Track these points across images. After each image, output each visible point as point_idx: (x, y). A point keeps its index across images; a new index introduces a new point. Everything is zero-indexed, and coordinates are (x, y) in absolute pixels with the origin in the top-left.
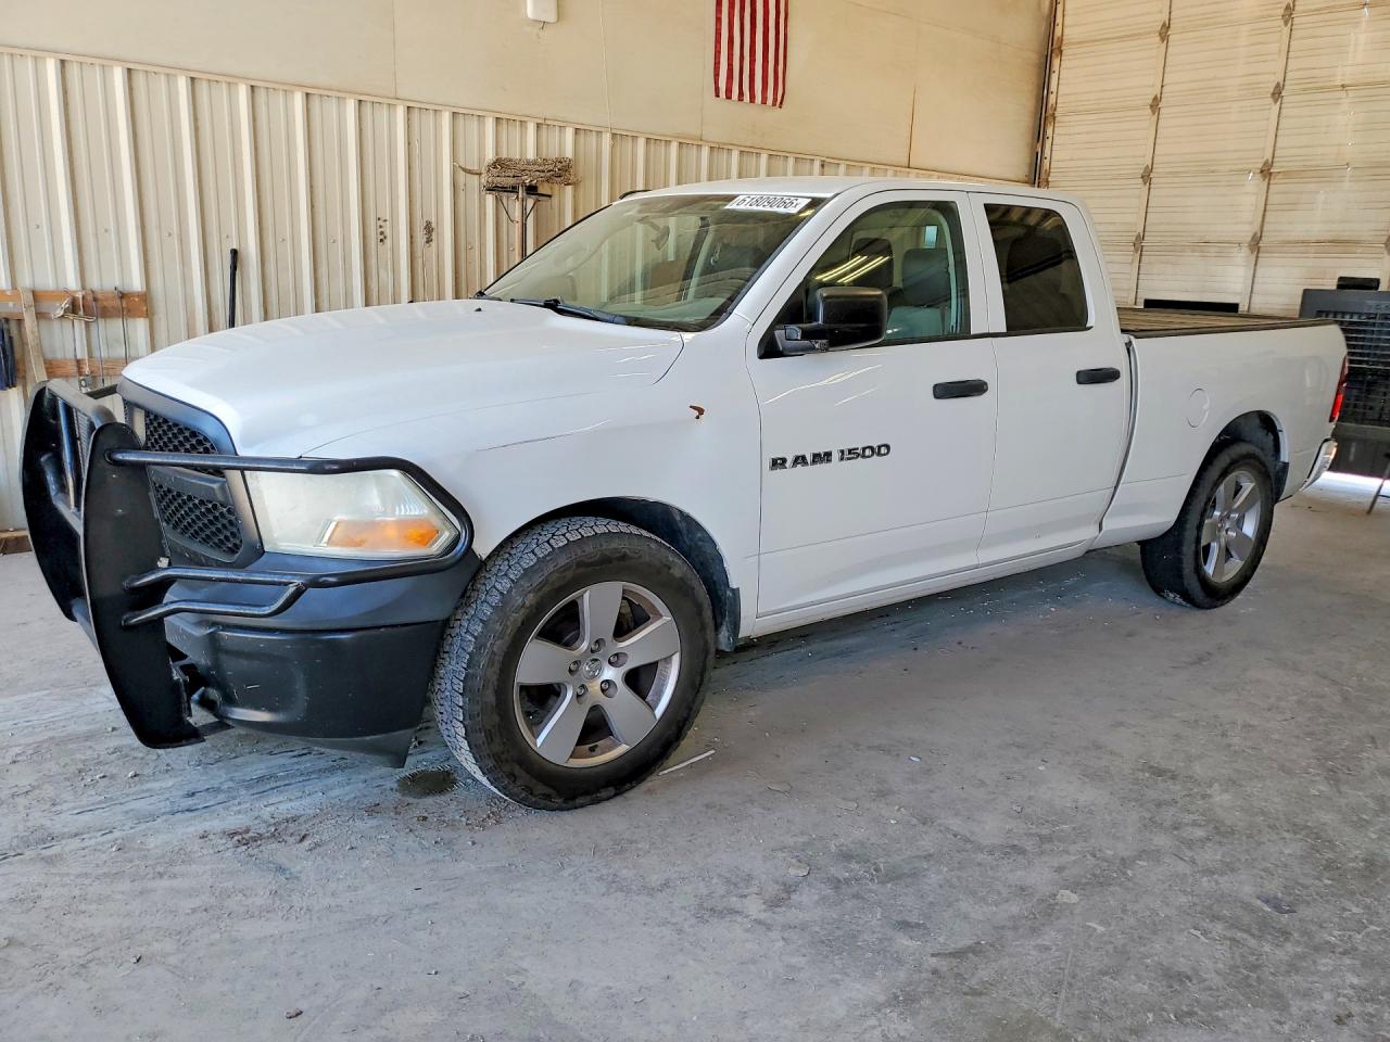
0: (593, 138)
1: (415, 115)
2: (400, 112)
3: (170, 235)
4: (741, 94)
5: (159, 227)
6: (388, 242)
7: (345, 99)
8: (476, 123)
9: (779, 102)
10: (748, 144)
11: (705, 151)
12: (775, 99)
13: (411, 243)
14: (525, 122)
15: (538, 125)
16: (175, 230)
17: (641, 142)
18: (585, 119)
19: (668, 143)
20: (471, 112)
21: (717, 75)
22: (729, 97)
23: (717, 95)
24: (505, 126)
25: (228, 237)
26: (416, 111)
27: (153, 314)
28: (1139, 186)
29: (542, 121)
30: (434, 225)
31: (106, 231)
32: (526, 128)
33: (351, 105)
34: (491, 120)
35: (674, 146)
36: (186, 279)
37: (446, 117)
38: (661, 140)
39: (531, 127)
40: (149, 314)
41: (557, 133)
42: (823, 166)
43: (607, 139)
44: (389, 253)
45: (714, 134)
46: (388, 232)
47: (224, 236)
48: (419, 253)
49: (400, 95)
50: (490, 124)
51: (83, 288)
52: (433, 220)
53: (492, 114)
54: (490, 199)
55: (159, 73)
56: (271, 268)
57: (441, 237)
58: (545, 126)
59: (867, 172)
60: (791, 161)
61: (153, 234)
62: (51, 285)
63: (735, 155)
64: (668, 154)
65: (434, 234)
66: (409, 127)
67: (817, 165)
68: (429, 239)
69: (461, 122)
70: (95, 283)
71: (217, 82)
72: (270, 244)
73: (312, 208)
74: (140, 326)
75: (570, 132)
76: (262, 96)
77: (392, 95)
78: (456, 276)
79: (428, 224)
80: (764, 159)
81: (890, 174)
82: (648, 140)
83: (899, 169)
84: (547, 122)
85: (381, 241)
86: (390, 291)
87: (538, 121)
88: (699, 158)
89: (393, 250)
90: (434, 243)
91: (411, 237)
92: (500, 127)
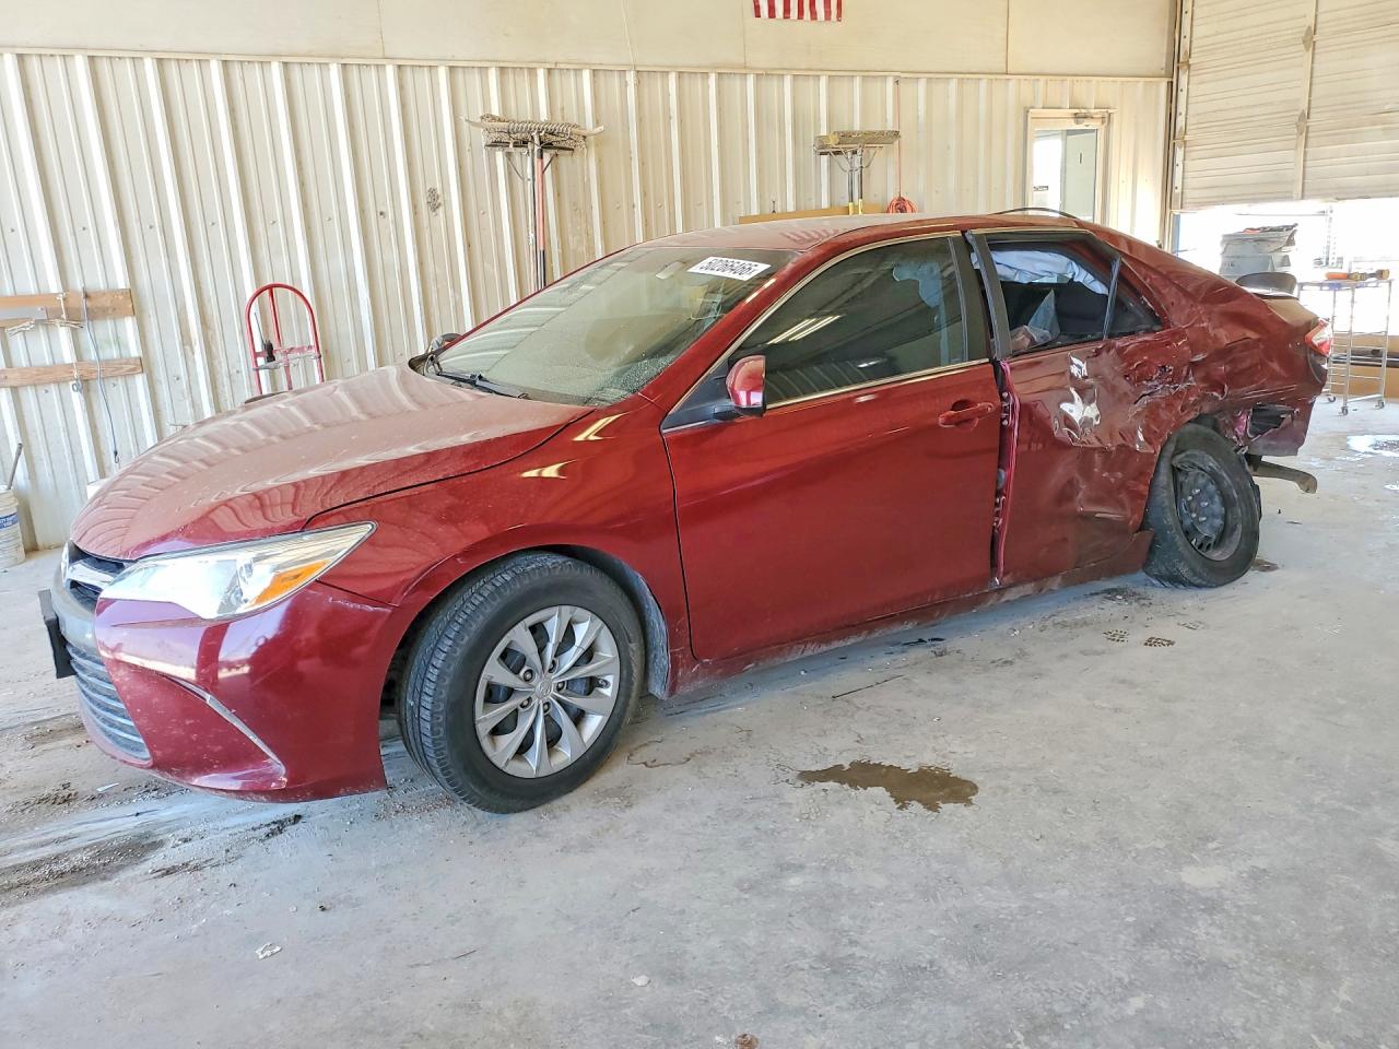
0: (616, 78)
1: (408, 73)
2: (390, 71)
3: (151, 227)
4: (787, 10)
5: (142, 220)
6: (390, 214)
8: (477, 77)
9: (836, 13)
10: (803, 67)
11: (751, 79)
12: (828, 14)
13: (416, 213)
14: (535, 69)
15: (549, 71)
16: (157, 223)
17: (673, 77)
18: (601, 57)
19: (706, 75)
20: (471, 64)
22: (772, 15)
23: (759, 16)
24: (511, 76)
25: (213, 224)
26: (409, 70)
27: (142, 311)
29: (553, 67)
30: (439, 192)
31: (84, 229)
32: (536, 76)
33: (334, 71)
34: (494, 70)
35: (712, 80)
36: (173, 270)
37: (442, 73)
39: (541, 74)
40: (137, 311)
41: (572, 78)
42: (897, 82)
43: (631, 77)
44: (392, 227)
45: (761, 60)
46: (388, 205)
48: (425, 222)
49: (387, 54)
50: (493, 75)
51: (65, 290)
52: (438, 186)
53: (495, 64)
54: (499, 155)
55: (124, 58)
56: (263, 253)
57: (447, 204)
58: (557, 72)
59: (953, 84)
60: (858, 81)
61: (134, 227)
62: (33, 290)
63: (788, 80)
64: (706, 88)
65: (439, 201)
66: (401, 87)
67: (890, 83)
68: (434, 206)
69: (460, 76)
70: (77, 284)
71: (187, 60)
72: (260, 227)
73: (302, 184)
74: (129, 324)
75: (586, 74)
76: (236, 71)
77: (380, 55)
78: (468, 245)
79: (432, 192)
80: (823, 81)
81: (983, 84)
82: (680, 74)
83: (993, 77)
84: (562, 66)
85: (381, 214)
86: (397, 268)
87: (549, 66)
88: (744, 88)
89: (395, 222)
90: (441, 211)
91: (414, 207)
92: (505, 78)
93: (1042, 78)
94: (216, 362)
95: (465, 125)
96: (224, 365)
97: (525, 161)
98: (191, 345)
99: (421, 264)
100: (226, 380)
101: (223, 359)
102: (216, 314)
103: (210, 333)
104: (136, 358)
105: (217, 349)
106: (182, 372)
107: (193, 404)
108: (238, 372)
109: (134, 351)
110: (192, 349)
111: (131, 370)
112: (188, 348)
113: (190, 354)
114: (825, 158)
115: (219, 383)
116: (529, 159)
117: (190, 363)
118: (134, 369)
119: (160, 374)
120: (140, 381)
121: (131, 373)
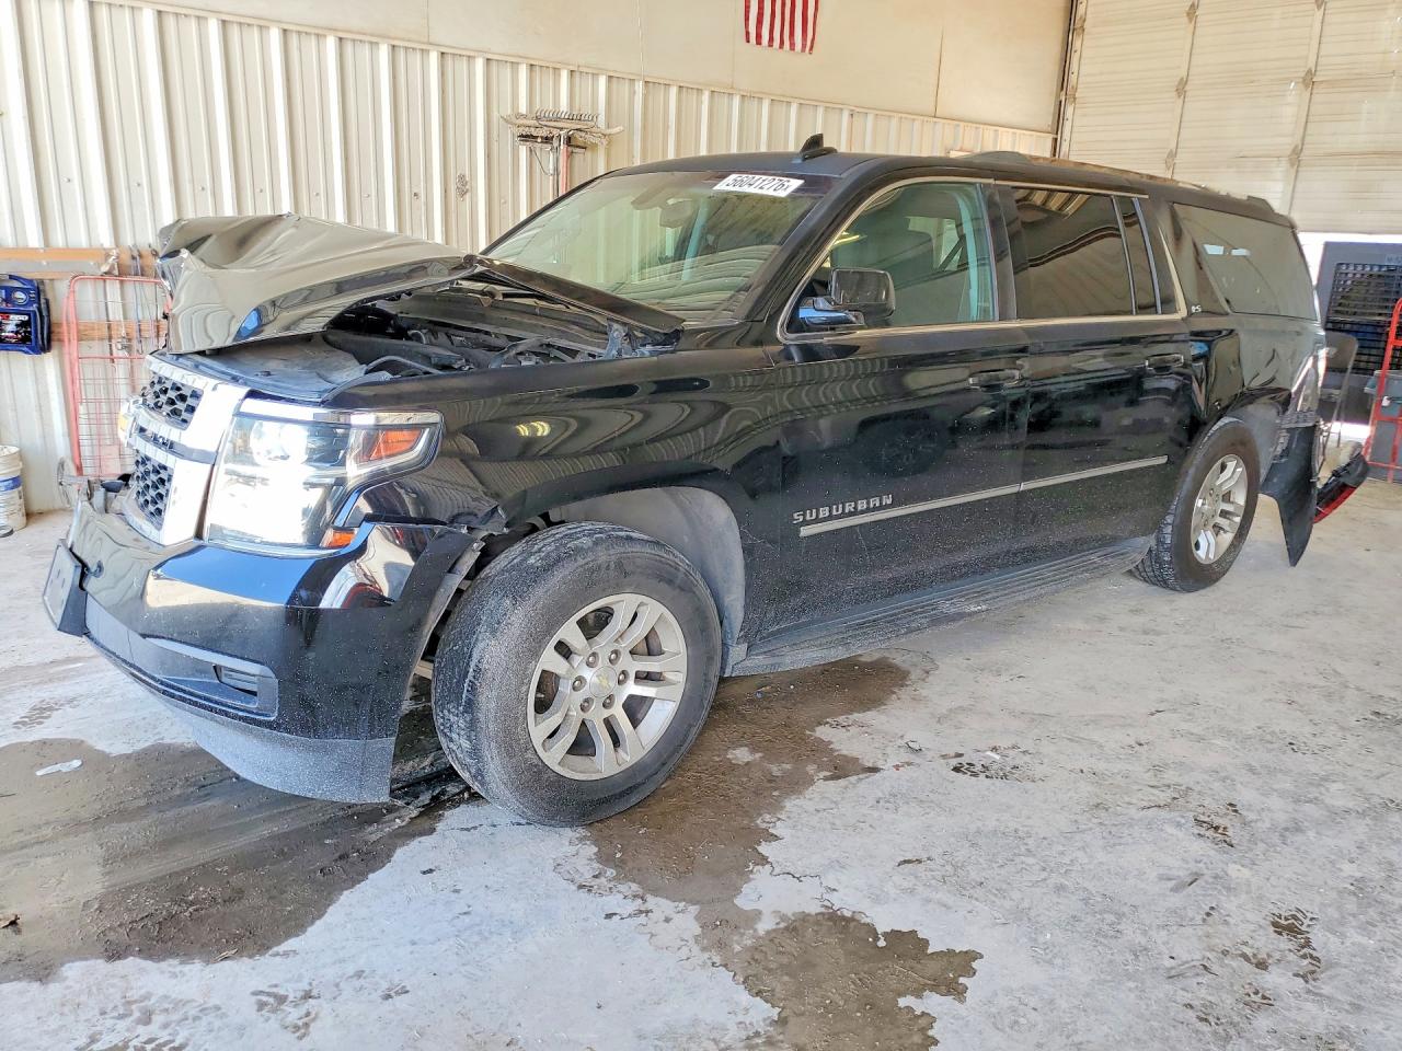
0: (627, 86)
1: (449, 61)
2: (434, 57)
3: (203, 189)
4: (771, 39)
5: (193, 181)
6: (422, 199)
7: (377, 43)
8: (509, 71)
9: (809, 46)
10: (779, 93)
11: (736, 101)
12: (804, 46)
13: (446, 197)
14: (559, 69)
15: (572, 73)
16: (208, 185)
17: (674, 91)
18: (619, 67)
19: (700, 91)
20: (505, 58)
21: (747, 19)
22: (759, 42)
23: (748, 42)
24: (538, 73)
25: (261, 191)
26: (450, 57)
29: (575, 68)
30: (467, 178)
31: (139, 185)
32: (560, 75)
33: (384, 51)
34: (525, 66)
35: (706, 96)
37: (479, 64)
38: (693, 89)
39: (564, 74)
41: (590, 82)
42: (852, 115)
43: (639, 86)
44: (423, 208)
45: (745, 82)
46: (422, 186)
47: (258, 190)
48: (453, 206)
49: (433, 40)
50: (523, 71)
51: (117, 245)
52: (467, 173)
53: (526, 61)
54: (523, 150)
55: (190, 16)
57: (474, 190)
58: (578, 75)
59: (894, 122)
60: (821, 111)
61: (187, 188)
62: (84, 243)
63: (766, 104)
64: (699, 103)
65: (467, 187)
66: (443, 74)
67: (846, 114)
68: (462, 192)
69: (494, 69)
70: (128, 241)
71: (249, 25)
73: (346, 160)
75: (602, 81)
76: (294, 40)
77: (426, 40)
78: (490, 232)
79: (462, 177)
80: (794, 108)
81: (917, 124)
82: (680, 88)
83: (926, 119)
84: (581, 69)
85: (415, 194)
87: (572, 68)
88: (730, 107)
89: (426, 204)
90: (468, 196)
91: (445, 191)
92: (534, 74)
93: (962, 124)
95: (496, 120)
97: (549, 156)
116: (553, 154)
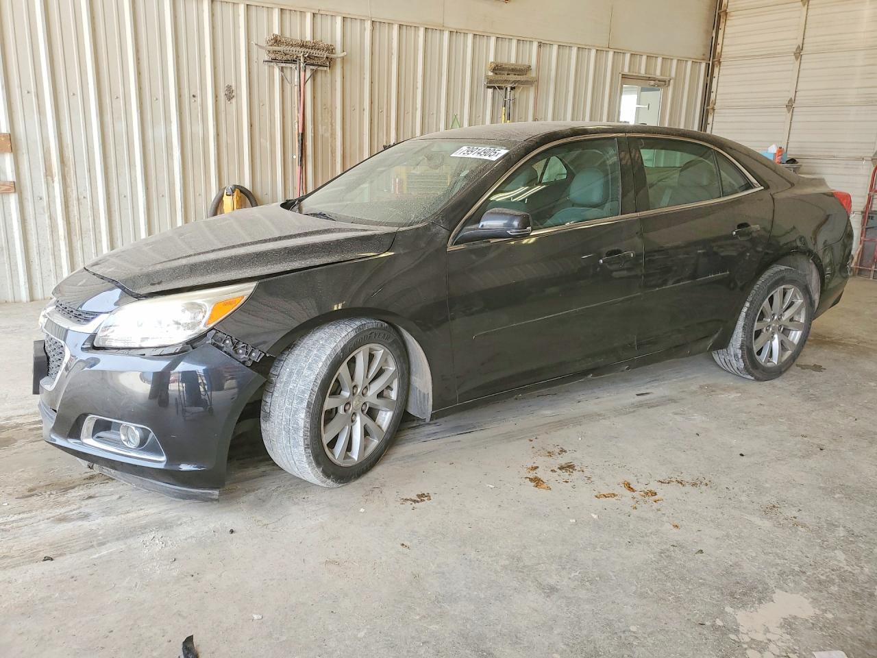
0: (358, 24)
1: (218, 4)
2: (206, 3)
3: (28, 92)
5: (20, 87)
6: (199, 99)
8: (265, 12)
10: (481, 29)
11: (446, 34)
13: (216, 101)
14: (304, 12)
15: (314, 14)
16: (33, 90)
17: (395, 27)
18: (351, 11)
19: (417, 28)
20: (262, 5)
24: (288, 15)
25: (74, 94)
27: (18, 150)
28: (791, 62)
29: (317, 12)
30: (234, 88)
32: (305, 16)
34: (277, 10)
35: (422, 31)
36: (42, 124)
37: (241, 8)
38: (411, 26)
39: (309, 16)
40: (14, 150)
41: (329, 21)
42: (540, 46)
43: (368, 24)
44: (199, 108)
45: (453, 24)
46: (198, 93)
47: (71, 93)
48: (222, 107)
50: (276, 13)
52: (233, 84)
53: (277, 6)
54: (276, 68)
56: (108, 118)
57: (239, 96)
58: (319, 16)
59: (574, 52)
60: (514, 42)
61: (16, 90)
63: (470, 37)
64: (416, 37)
65: (233, 94)
66: (213, 15)
67: (535, 46)
68: (230, 97)
69: (253, 11)
72: (107, 100)
73: (139, 73)
74: (8, 159)
75: (339, 20)
78: (251, 125)
79: (229, 88)
80: (493, 40)
81: (593, 53)
82: (400, 26)
83: (599, 49)
84: (322, 12)
85: (194, 96)
86: (201, 135)
87: (313, 11)
88: (441, 40)
89: (202, 105)
90: (234, 101)
91: (216, 97)
92: (284, 16)
93: (629, 54)
94: (69, 190)
95: (255, 48)
96: (75, 192)
97: (294, 73)
98: (52, 176)
99: (218, 135)
100: (75, 202)
101: (74, 187)
102: (71, 156)
103: (66, 169)
104: (11, 182)
105: (71, 180)
106: (44, 195)
107: (51, 218)
108: (84, 197)
109: (10, 177)
110: (53, 180)
111: (6, 190)
112: (49, 178)
113: (50, 181)
114: (490, 91)
115: (70, 204)
116: (296, 73)
117: (50, 189)
118: (9, 190)
119: (28, 194)
120: (13, 199)
121: (7, 192)
